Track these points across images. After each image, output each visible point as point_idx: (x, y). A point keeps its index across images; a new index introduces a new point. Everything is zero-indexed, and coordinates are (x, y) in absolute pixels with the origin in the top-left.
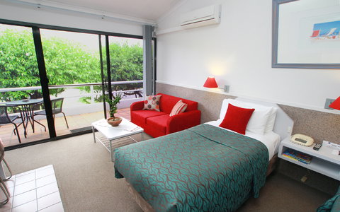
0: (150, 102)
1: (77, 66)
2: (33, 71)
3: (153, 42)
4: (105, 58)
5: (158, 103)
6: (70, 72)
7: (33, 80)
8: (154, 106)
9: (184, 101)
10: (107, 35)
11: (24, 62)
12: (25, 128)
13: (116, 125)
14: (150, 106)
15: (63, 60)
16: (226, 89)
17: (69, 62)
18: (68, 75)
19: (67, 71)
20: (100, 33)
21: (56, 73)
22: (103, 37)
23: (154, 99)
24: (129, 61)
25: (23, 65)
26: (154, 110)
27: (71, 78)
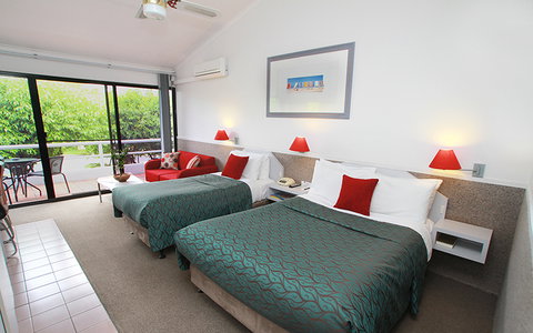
0: (167, 161)
1: (80, 120)
2: (20, 126)
3: (170, 92)
4: (112, 110)
5: (175, 160)
6: (71, 128)
7: (20, 138)
8: (171, 165)
9: (200, 156)
10: (115, 85)
11: (7, 114)
12: (16, 192)
13: (123, 180)
14: (167, 165)
15: (62, 113)
16: (236, 141)
17: (70, 115)
18: (68, 131)
19: (67, 126)
20: (106, 84)
21: (52, 129)
22: (110, 88)
23: (172, 156)
24: (153, 113)
25: (6, 118)
26: (171, 169)
27: (73, 136)
